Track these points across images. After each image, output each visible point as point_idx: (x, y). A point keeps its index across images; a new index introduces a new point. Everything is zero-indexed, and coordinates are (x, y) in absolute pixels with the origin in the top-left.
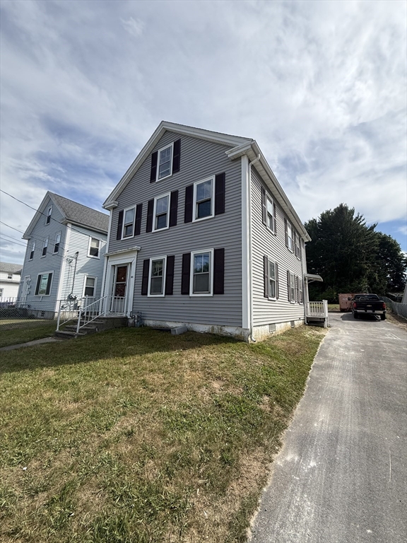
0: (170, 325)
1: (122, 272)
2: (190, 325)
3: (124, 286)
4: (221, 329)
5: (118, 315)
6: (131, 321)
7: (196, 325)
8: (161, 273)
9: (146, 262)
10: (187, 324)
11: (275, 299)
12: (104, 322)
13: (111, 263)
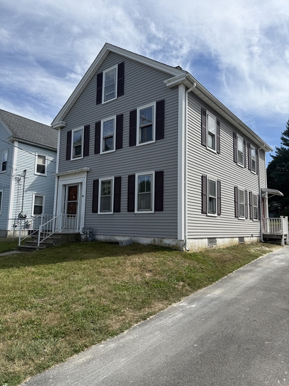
0: (119, 239)
1: (72, 191)
2: (136, 238)
3: (76, 204)
4: (161, 241)
5: (71, 232)
6: (83, 237)
7: (141, 238)
8: (109, 193)
9: (96, 182)
10: (133, 238)
11: (216, 215)
12: (59, 237)
13: (62, 183)
